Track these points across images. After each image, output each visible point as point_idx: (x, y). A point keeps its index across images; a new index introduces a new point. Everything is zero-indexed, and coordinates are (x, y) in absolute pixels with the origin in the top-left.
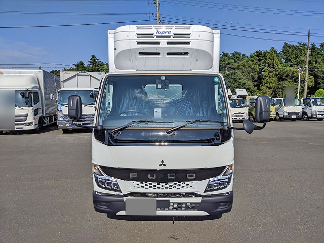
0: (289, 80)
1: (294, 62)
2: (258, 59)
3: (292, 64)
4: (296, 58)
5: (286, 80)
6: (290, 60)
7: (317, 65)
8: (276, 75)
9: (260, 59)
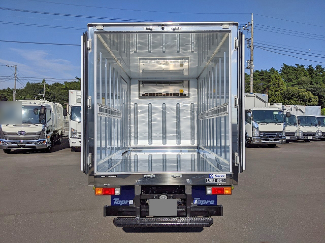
0: (295, 99)
1: (295, 82)
2: (260, 78)
3: (294, 84)
4: (297, 78)
5: (293, 99)
6: (291, 81)
7: (318, 86)
8: (281, 94)
9: (263, 78)
